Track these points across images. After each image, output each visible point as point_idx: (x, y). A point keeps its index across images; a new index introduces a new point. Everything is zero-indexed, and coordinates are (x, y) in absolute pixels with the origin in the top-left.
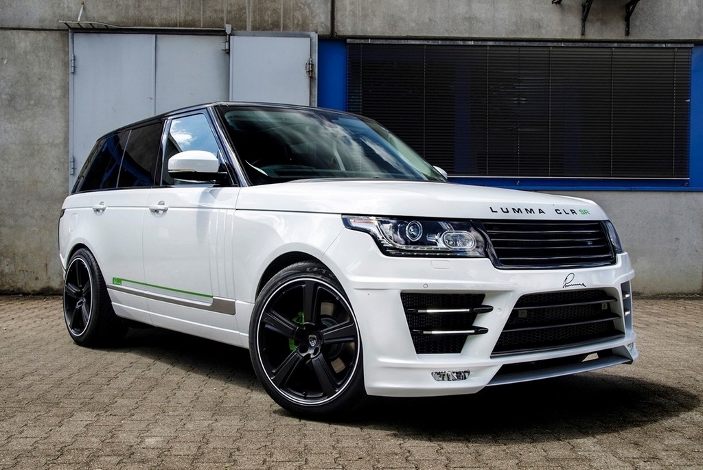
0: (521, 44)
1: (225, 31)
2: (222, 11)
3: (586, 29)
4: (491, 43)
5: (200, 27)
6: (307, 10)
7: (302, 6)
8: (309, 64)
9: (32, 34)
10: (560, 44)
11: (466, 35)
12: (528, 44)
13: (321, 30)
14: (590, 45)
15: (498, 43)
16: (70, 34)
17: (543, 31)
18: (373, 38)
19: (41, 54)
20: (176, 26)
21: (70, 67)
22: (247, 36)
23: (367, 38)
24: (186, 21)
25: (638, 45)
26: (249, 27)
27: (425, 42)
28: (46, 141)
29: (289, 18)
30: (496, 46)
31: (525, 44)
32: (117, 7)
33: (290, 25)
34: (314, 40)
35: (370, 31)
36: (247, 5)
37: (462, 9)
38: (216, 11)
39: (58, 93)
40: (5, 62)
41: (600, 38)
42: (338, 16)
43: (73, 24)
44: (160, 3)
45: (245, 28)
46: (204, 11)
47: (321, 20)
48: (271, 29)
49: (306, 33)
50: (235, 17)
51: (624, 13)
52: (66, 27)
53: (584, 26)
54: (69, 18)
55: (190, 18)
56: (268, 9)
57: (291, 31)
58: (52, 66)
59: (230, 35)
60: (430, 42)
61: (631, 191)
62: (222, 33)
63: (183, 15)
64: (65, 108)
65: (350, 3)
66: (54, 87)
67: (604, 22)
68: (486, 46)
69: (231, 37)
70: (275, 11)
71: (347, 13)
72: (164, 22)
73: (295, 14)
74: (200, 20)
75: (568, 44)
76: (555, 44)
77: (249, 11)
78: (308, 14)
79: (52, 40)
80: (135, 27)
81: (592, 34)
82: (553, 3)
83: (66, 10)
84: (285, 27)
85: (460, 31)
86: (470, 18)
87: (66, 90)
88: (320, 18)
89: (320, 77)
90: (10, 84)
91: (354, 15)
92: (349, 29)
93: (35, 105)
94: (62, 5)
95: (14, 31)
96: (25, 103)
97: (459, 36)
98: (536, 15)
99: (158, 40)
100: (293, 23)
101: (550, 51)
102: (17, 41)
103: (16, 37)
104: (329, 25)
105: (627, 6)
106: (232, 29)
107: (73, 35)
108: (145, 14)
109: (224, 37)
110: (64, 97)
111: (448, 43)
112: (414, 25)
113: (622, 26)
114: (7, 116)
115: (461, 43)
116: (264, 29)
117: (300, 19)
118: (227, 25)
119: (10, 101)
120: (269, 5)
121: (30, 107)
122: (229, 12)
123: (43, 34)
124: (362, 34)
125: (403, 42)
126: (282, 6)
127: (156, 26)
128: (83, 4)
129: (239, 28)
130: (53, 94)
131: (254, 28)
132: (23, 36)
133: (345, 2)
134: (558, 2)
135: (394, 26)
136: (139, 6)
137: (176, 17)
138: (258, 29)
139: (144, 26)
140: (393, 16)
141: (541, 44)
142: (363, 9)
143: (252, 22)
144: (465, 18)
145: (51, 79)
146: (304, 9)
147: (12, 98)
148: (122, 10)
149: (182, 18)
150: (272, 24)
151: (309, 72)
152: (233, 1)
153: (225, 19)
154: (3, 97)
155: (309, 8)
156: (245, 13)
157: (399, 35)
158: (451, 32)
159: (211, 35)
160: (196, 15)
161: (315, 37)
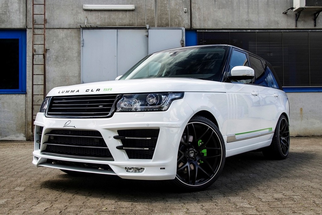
0: (270, 31)
1: (146, 28)
2: (145, 19)
3: (298, 24)
4: (257, 31)
5: (135, 26)
6: (180, 18)
7: (178, 17)
8: (182, 41)
9: (65, 30)
10: (286, 31)
11: (247, 28)
12: (273, 31)
14: (299, 31)
15: (260, 31)
17: (279, 25)
18: (208, 29)
19: (69, 39)
20: (125, 26)
21: (81, 44)
22: (155, 29)
23: (205, 29)
24: (129, 24)
25: (320, 31)
26: (156, 26)
27: (230, 31)
28: (71, 75)
29: (172, 22)
31: (272, 31)
32: (100, 18)
33: (173, 24)
34: (183, 31)
35: (207, 27)
36: (155, 17)
37: (245, 17)
38: (142, 19)
39: (76, 55)
40: (54, 42)
41: (303, 28)
42: (193, 21)
43: (82, 26)
44: (119, 16)
45: (154, 26)
46: (137, 19)
47: (186, 22)
48: (165, 26)
49: (181, 28)
50: (150, 22)
51: (313, 17)
52: (80, 27)
53: (296, 23)
54: (81, 23)
55: (131, 22)
56: (164, 18)
57: (174, 27)
58: (74, 43)
59: (148, 29)
60: (232, 31)
61: (319, 92)
62: (145, 28)
63: (128, 21)
64: (79, 61)
65: (198, 15)
66: (74, 52)
67: (305, 21)
68: (255, 32)
69: (149, 30)
70: (167, 19)
71: (197, 19)
72: (120, 24)
73: (175, 20)
74: (135, 23)
75: (290, 31)
76: (284, 31)
77: (156, 20)
78: (181, 20)
79: (73, 33)
80: (108, 27)
81: (301, 26)
82: (283, 13)
83: (80, 20)
84: (171, 25)
85: (245, 26)
86: (248, 20)
87: (79, 53)
88: (186, 21)
90: (56, 51)
91: (200, 20)
92: (198, 26)
93: (67, 60)
94: (78, 18)
95: (58, 30)
96: (62, 59)
97: (244, 28)
98: (276, 19)
99: (118, 33)
100: (175, 24)
101: (282, 34)
102: (59, 34)
103: (59, 32)
104: (190, 24)
105: (315, 14)
106: (149, 27)
107: (82, 30)
108: (112, 21)
109: (146, 30)
110: (79, 56)
111: (239, 31)
112: (225, 24)
113: (313, 22)
114: (55, 65)
115: (245, 31)
116: (162, 26)
117: (177, 22)
118: (147, 25)
119: (56, 59)
120: (164, 16)
121: (64, 61)
122: (148, 20)
123: (70, 30)
124: (203, 28)
125: (220, 31)
126: (170, 17)
127: (117, 26)
128: (86, 17)
129: (152, 26)
130: (74, 55)
131: (158, 26)
132: (62, 32)
133: (196, 15)
134: (285, 13)
135: (217, 24)
136: (110, 18)
137: (125, 22)
138: (160, 26)
139: (112, 26)
140: (216, 20)
141: (279, 31)
142: (204, 17)
143: (157, 24)
144: (247, 21)
145: (73, 49)
146: (179, 18)
147: (57, 57)
148: (103, 19)
149: (128, 23)
150: (166, 24)
151: (182, 44)
152: (149, 15)
153: (146, 22)
154: (54, 57)
155: (181, 17)
156: (154, 20)
157: (219, 28)
158: (241, 26)
159: (140, 29)
160: (134, 21)
161: (184, 29)
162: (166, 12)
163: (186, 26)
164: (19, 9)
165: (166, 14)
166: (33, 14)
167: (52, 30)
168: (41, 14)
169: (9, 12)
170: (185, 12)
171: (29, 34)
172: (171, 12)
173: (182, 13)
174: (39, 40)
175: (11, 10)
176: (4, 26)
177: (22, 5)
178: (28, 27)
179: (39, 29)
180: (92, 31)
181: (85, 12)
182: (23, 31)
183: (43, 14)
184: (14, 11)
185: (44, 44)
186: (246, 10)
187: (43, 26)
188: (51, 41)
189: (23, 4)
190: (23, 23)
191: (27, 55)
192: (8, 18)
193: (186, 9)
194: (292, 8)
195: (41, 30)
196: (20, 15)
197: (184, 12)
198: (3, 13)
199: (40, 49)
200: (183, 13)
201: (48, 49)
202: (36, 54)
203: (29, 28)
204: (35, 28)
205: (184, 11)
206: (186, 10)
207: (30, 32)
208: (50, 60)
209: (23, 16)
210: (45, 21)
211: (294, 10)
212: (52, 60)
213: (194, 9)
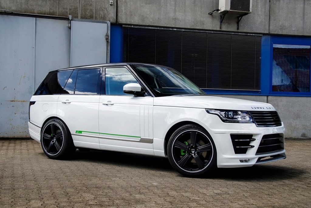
0: (196, 31)
1: (69, 18)
2: (67, 9)
3: (222, 26)
4: (183, 30)
5: (57, 15)
6: (106, 11)
7: (103, 9)
8: (107, 35)
10: (211, 32)
11: (174, 26)
12: (199, 31)
13: (112, 20)
14: (223, 33)
15: (186, 30)
17: (205, 26)
18: (134, 25)
20: (45, 15)
22: (78, 21)
23: (131, 25)
24: (50, 12)
25: (242, 34)
26: (79, 17)
27: (156, 28)
29: (97, 14)
30: (185, 31)
31: (197, 31)
32: (16, 3)
33: (98, 17)
34: (109, 25)
35: (133, 22)
36: (78, 7)
37: (172, 15)
38: (64, 8)
41: (227, 30)
42: (119, 14)
44: (38, 3)
45: (77, 17)
46: (59, 8)
48: (90, 19)
49: (105, 21)
50: (73, 12)
51: (236, 20)
53: (221, 25)
55: (52, 11)
56: (88, 9)
57: (98, 20)
59: (71, 20)
60: (158, 28)
61: (239, 95)
62: (67, 19)
63: (48, 9)
65: (124, 9)
67: (229, 24)
68: (181, 31)
69: (72, 21)
70: (91, 10)
71: (123, 13)
72: (39, 12)
73: (100, 12)
74: (56, 12)
75: (214, 32)
76: (209, 32)
78: (106, 13)
80: (26, 14)
81: (224, 29)
82: (209, 14)
84: (96, 18)
85: (171, 24)
86: (175, 19)
88: (111, 15)
89: (111, 41)
91: (126, 14)
92: (124, 20)
97: (171, 26)
98: (202, 19)
99: (37, 20)
100: (99, 16)
101: (207, 35)
104: (115, 18)
105: (238, 17)
106: (72, 18)
108: (30, 7)
109: (68, 21)
111: (165, 29)
112: (152, 20)
113: (236, 25)
115: (171, 29)
116: (86, 18)
117: (103, 14)
118: (70, 15)
120: (88, 7)
124: (129, 23)
125: (147, 28)
126: (94, 9)
127: (35, 14)
129: (75, 17)
131: (82, 18)
133: (122, 9)
134: (211, 14)
135: (143, 20)
136: (27, 4)
137: (45, 10)
138: (84, 18)
139: (29, 13)
140: (143, 16)
141: (204, 31)
142: (130, 12)
143: (81, 15)
144: (173, 19)
146: (104, 11)
148: (19, 4)
149: (48, 11)
150: (90, 16)
151: (107, 39)
152: (72, 4)
153: (68, 12)
155: (107, 10)
156: (78, 10)
157: (145, 24)
158: (167, 24)
159: (62, 20)
160: (55, 10)
161: (109, 23)
162: (91, 3)
163: (111, 20)
165: (91, 5)
170: (111, 4)
172: (96, 3)
173: (107, 6)
180: (5, 16)
186: (173, 8)
193: (112, 1)
194: (218, 10)
197: (110, 5)
200: (108, 5)
205: (110, 4)
206: (112, 2)
211: (219, 12)
213: (120, 2)
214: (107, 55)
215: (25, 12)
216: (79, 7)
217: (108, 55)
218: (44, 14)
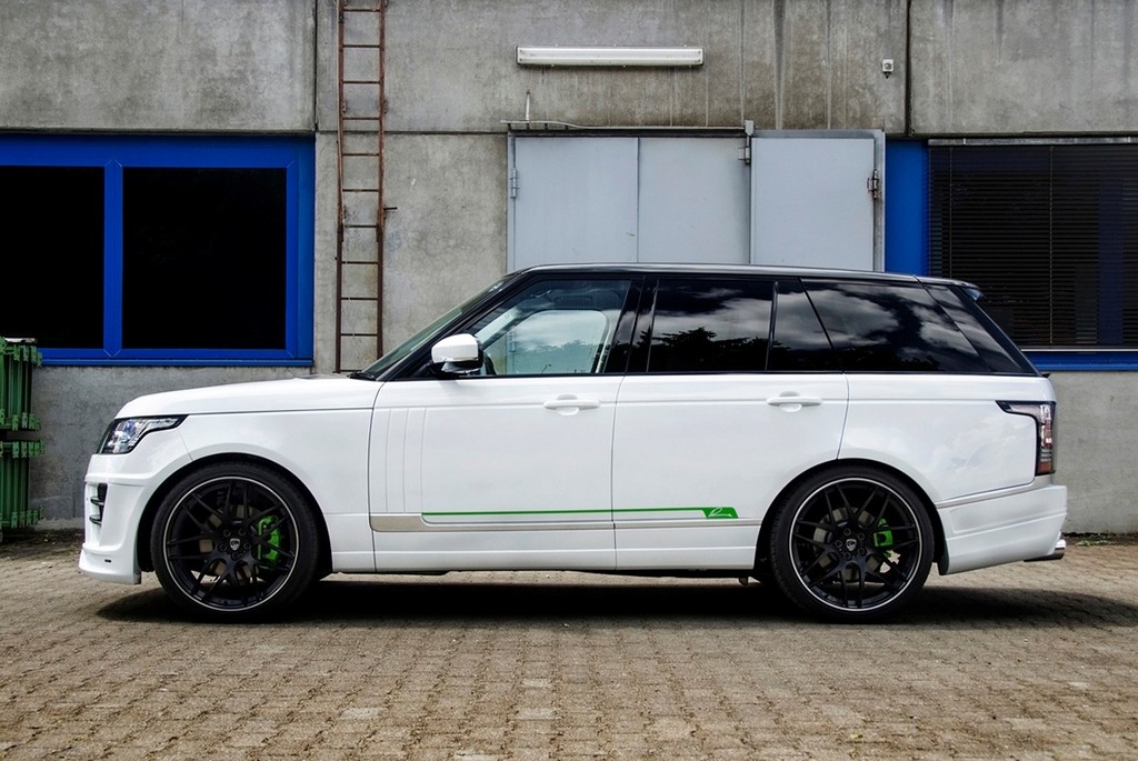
1: (743, 131)
2: (738, 100)
5: (704, 125)
6: (868, 95)
7: (861, 90)
8: (873, 179)
9: (453, 139)
11: (1120, 129)
13: (891, 126)
16: (509, 139)
18: (969, 137)
20: (669, 125)
21: (507, 188)
22: (776, 137)
23: (960, 137)
24: (682, 117)
26: (779, 124)
27: (1053, 142)
29: (839, 109)
32: (579, 97)
33: (842, 119)
34: (879, 143)
35: (966, 126)
36: (775, 90)
37: (1113, 88)
38: (728, 100)
39: (491, 228)
40: (413, 183)
42: (917, 104)
43: (515, 124)
44: (645, 89)
45: (772, 126)
46: (711, 101)
47: (890, 109)
48: (813, 127)
49: (868, 131)
50: (758, 110)
52: (504, 128)
54: (510, 116)
55: (690, 111)
56: (808, 95)
57: (844, 129)
58: (483, 188)
59: (751, 137)
60: (1061, 141)
62: (741, 134)
63: (678, 107)
64: (501, 249)
65: (935, 84)
66: (484, 219)
69: (753, 139)
70: (819, 98)
71: (930, 99)
72: (650, 118)
73: (850, 102)
74: (704, 115)
77: (779, 102)
78: (869, 102)
79: (482, 149)
80: (608, 127)
83: (504, 103)
84: (835, 123)
85: (1112, 123)
86: (1126, 101)
87: (502, 223)
88: (889, 107)
89: (889, 198)
90: (419, 215)
91: (942, 102)
92: (934, 124)
93: (456, 246)
94: (497, 96)
95: (427, 137)
96: (442, 244)
97: (1108, 129)
99: (642, 145)
100: (847, 117)
102: (430, 152)
103: (429, 145)
104: (902, 118)
106: (755, 128)
107: (514, 140)
108: (622, 106)
109: (742, 140)
110: (500, 234)
111: (1089, 141)
112: (1036, 115)
114: (416, 264)
115: (1110, 141)
116: (803, 127)
117: (858, 109)
118: (747, 122)
119: (419, 241)
120: (809, 89)
121: (449, 249)
123: (469, 139)
124: (953, 132)
125: (1017, 142)
126: (830, 92)
127: (637, 125)
128: (528, 93)
129: (765, 125)
130: (483, 229)
131: (787, 126)
132: (440, 144)
133: (926, 82)
135: (1005, 118)
136: (612, 95)
137: (668, 111)
138: (794, 127)
139: (621, 125)
140: (1002, 101)
142: (955, 92)
143: (784, 116)
144: (1119, 102)
145: (480, 208)
146: (863, 96)
147: (423, 237)
148: (586, 100)
149: (678, 112)
150: (814, 119)
151: (873, 191)
152: (754, 84)
153: (743, 112)
154: (410, 234)
155: (872, 93)
156: (773, 103)
157: (1011, 131)
158: (1096, 124)
159: (723, 137)
160: (699, 107)
161: (881, 137)
162: (818, 73)
163: (889, 126)
164: (291, 63)
165: (818, 81)
166: (342, 82)
167: (407, 137)
168: (371, 82)
169: (253, 71)
170: (885, 73)
171: (324, 151)
172: (835, 74)
173: (873, 77)
174: (361, 175)
175: (263, 68)
176: (237, 123)
177: (301, 47)
178: (319, 126)
179: (359, 136)
180: (546, 142)
181: (523, 74)
182: (302, 142)
183: (375, 83)
184: (272, 70)
185: (377, 187)
186: (1119, 63)
187: (374, 126)
188: (403, 177)
189: (304, 44)
190: (302, 111)
191: (316, 229)
192: (250, 96)
193: (891, 62)
195: (365, 140)
196: (292, 85)
197: (882, 75)
198: (235, 76)
199: (362, 208)
200: (878, 76)
201: (391, 206)
202: (349, 223)
203: (323, 133)
204: (346, 132)
205: (884, 70)
206: (890, 65)
207: (328, 143)
208: (399, 245)
209: (305, 87)
210: (383, 105)
212: (405, 245)
213: (920, 60)
214: (874, 245)
215: (606, 124)
216: (779, 92)
217: (878, 245)
218: (664, 125)
